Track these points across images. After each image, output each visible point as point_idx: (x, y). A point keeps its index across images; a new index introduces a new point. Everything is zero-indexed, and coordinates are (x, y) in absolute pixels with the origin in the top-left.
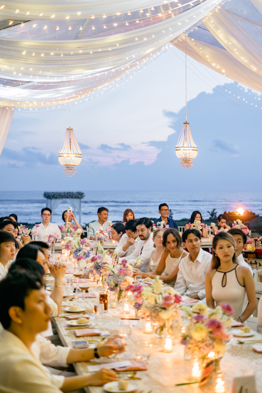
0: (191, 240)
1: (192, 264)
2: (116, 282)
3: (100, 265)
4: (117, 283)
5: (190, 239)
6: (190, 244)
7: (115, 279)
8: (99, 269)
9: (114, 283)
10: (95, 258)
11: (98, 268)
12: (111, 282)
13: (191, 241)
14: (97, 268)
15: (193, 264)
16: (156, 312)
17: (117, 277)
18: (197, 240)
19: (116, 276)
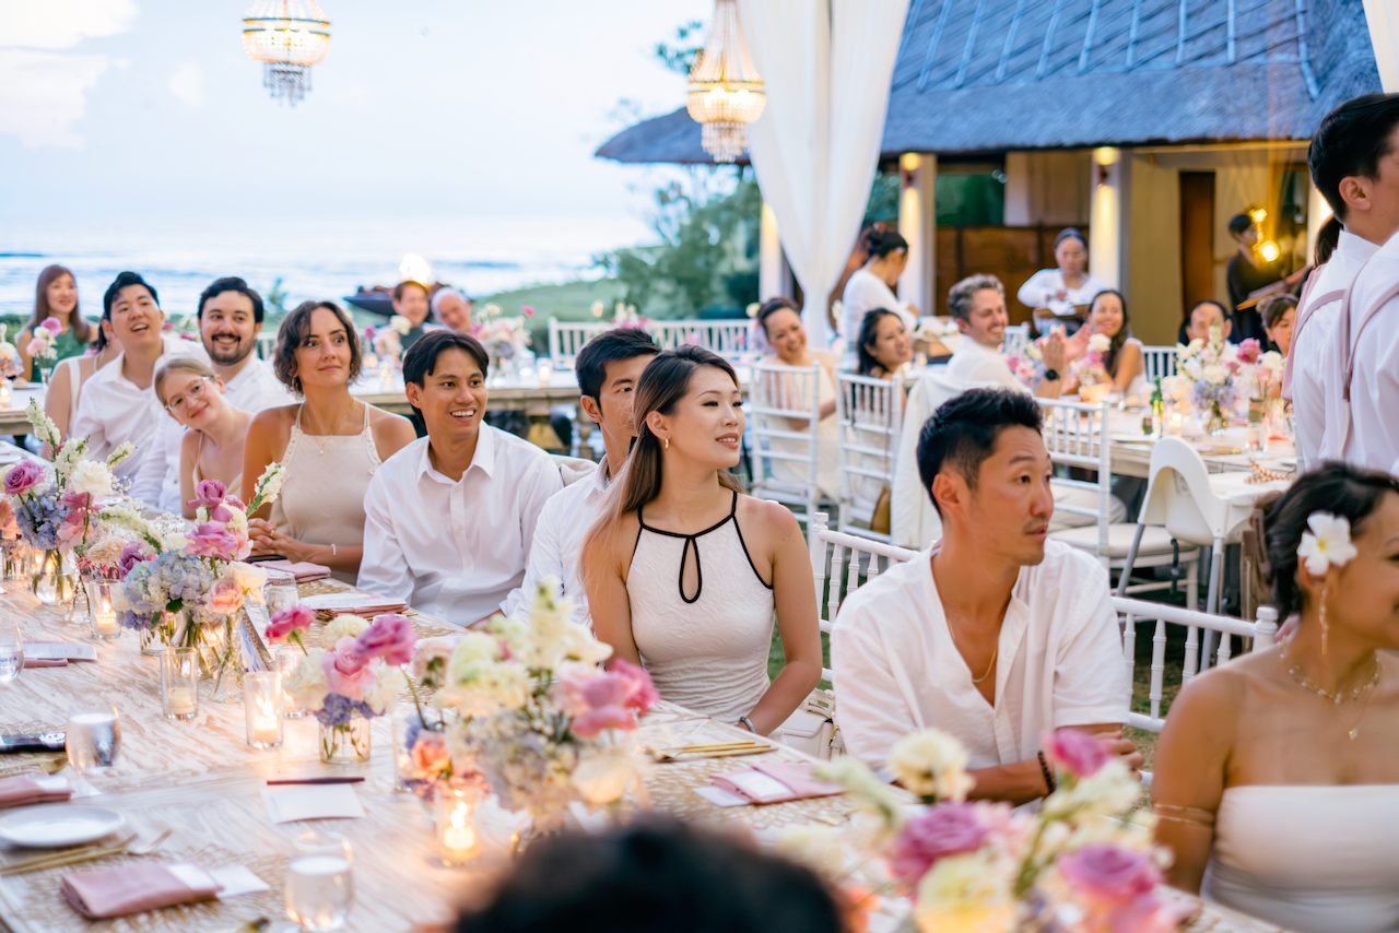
0: (452, 376)
1: (450, 485)
2: (175, 591)
3: (50, 508)
4: (178, 593)
5: (448, 372)
6: (446, 395)
7: (166, 572)
8: (43, 523)
9: (163, 594)
10: (27, 473)
11: (38, 520)
12: (151, 589)
13: (452, 383)
14: (34, 518)
15: (455, 490)
16: (529, 759)
17: (177, 567)
18: (475, 383)
19: (171, 561)
